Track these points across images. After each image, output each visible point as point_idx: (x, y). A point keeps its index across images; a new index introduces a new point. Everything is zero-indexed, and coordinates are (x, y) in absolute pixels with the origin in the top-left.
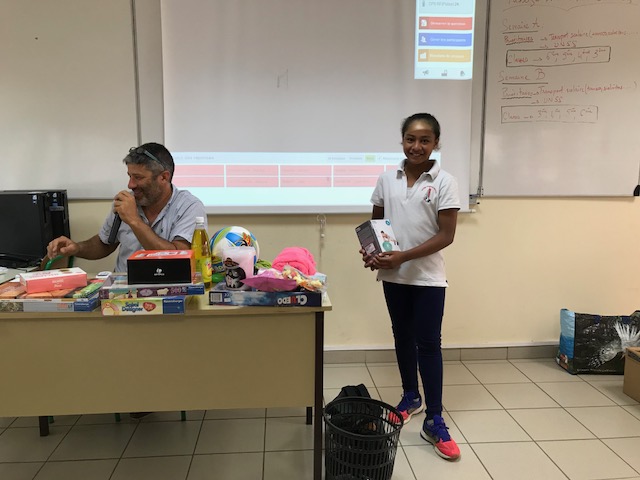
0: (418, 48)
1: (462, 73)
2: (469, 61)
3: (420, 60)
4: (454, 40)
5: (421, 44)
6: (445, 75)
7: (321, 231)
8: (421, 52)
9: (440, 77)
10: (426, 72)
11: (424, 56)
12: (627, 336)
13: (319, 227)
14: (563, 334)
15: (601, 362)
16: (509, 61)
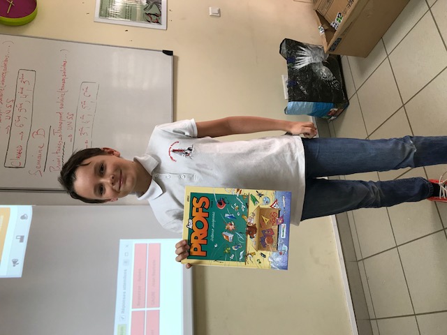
1: (23, 217)
2: (9, 208)
6: (22, 240)
9: (24, 245)
10: (15, 262)
12: (307, 58)
14: (311, 112)
15: (334, 80)
16: (18, 165)
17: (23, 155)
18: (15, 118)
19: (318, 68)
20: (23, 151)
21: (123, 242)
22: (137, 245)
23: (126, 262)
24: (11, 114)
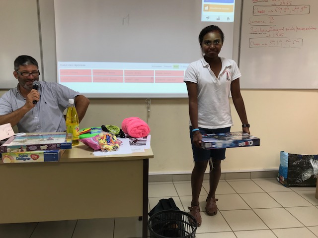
0: (203, 3)
1: (228, 18)
2: (233, 11)
3: (205, 11)
7: (148, 108)
8: (205, 6)
9: (216, 21)
10: (208, 18)
11: (206, 8)
12: (316, 166)
13: (147, 106)
14: (282, 165)
15: (302, 180)
16: (254, 12)
17: (260, 14)
18: (281, 7)
19: (310, 172)
20: (262, 14)
24: (283, 4)
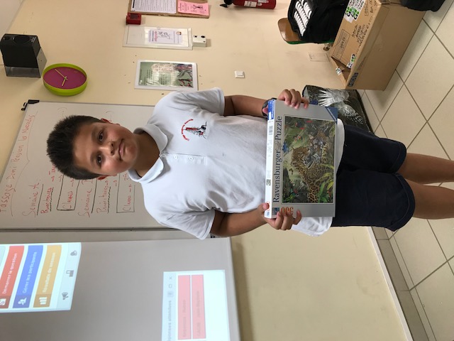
0: (31, 308)
1: (73, 254)
2: (60, 246)
3: (48, 304)
4: (32, 265)
5: (27, 305)
6: (71, 274)
8: (37, 304)
9: (73, 279)
10: (65, 296)
11: (43, 300)
12: (328, 99)
15: (357, 115)
16: (69, 208)
17: (73, 199)
19: (340, 107)
20: (74, 196)
21: (166, 275)
22: (180, 277)
23: (170, 294)
